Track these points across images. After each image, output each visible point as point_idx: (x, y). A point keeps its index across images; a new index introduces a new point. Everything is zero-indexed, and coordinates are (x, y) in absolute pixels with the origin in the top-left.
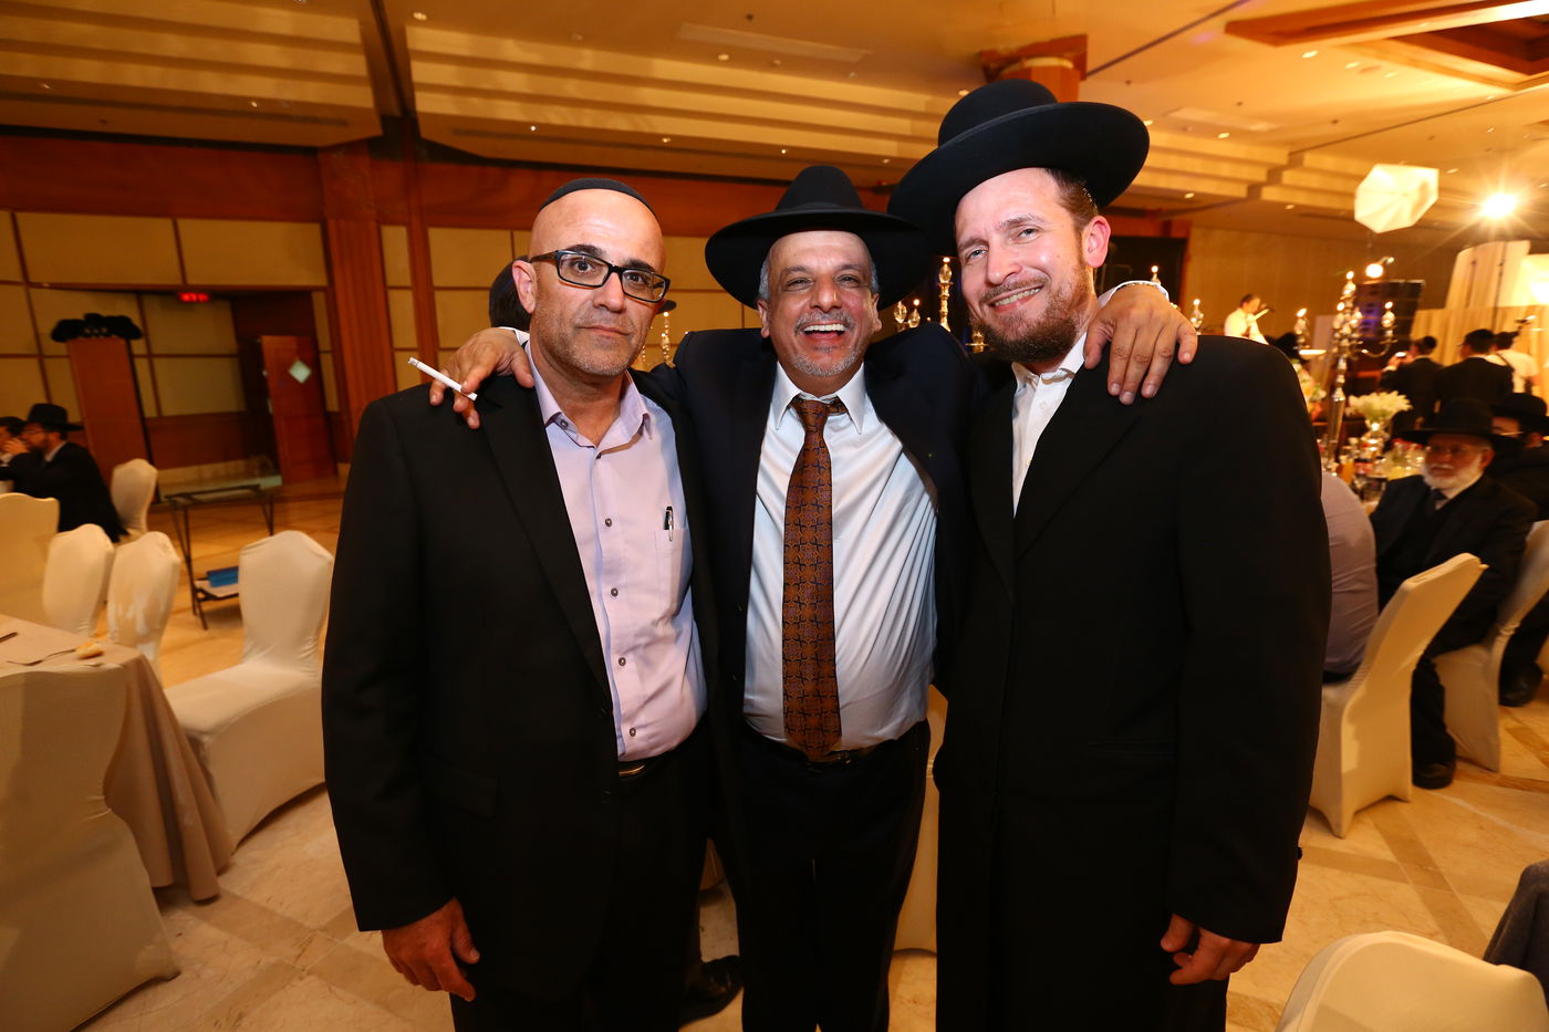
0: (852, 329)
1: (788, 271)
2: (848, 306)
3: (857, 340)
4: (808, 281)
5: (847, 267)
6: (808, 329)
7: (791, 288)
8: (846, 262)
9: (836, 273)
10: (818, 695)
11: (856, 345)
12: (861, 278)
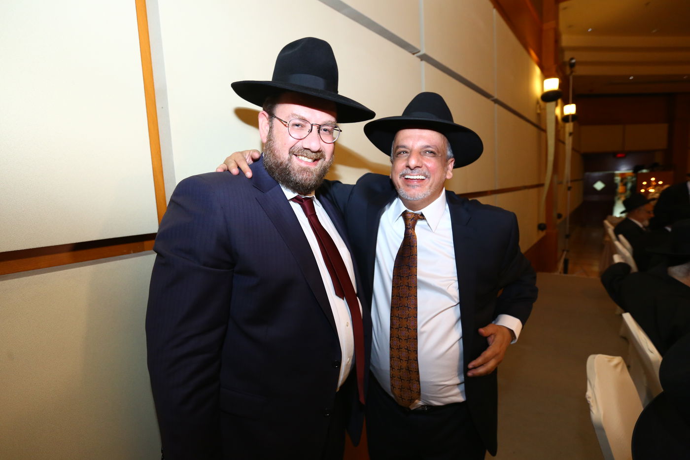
0: (429, 178)
1: (398, 147)
2: (427, 167)
3: (432, 184)
4: (408, 152)
5: (428, 147)
6: (407, 177)
7: (399, 156)
8: (428, 144)
9: (421, 149)
10: (408, 369)
11: (430, 186)
12: (436, 152)
